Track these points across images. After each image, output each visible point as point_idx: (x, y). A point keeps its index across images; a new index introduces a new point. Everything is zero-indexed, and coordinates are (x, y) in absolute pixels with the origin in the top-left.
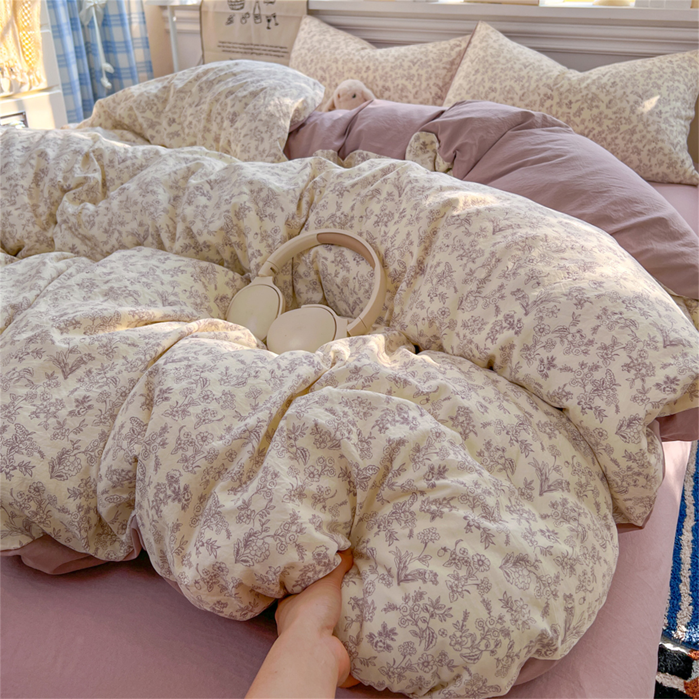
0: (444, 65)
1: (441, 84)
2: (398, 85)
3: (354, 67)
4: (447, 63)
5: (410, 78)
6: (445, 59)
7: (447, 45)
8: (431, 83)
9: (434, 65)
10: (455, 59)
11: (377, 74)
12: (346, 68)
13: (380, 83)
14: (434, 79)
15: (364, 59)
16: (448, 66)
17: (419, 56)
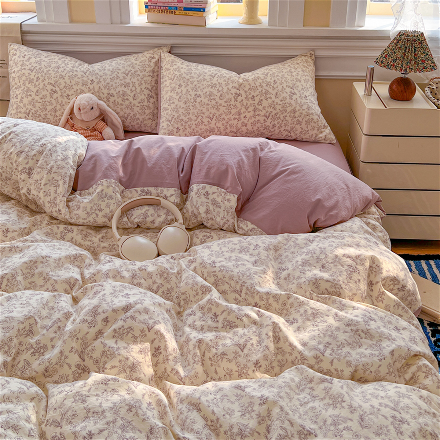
0: (148, 74)
1: (150, 88)
2: (119, 92)
3: (80, 81)
4: (149, 72)
5: (127, 85)
6: (148, 69)
7: (145, 58)
8: (143, 87)
9: (141, 74)
10: (154, 68)
11: (101, 85)
12: (73, 82)
13: (106, 91)
14: (144, 84)
15: (87, 74)
16: (151, 74)
17: (129, 69)
